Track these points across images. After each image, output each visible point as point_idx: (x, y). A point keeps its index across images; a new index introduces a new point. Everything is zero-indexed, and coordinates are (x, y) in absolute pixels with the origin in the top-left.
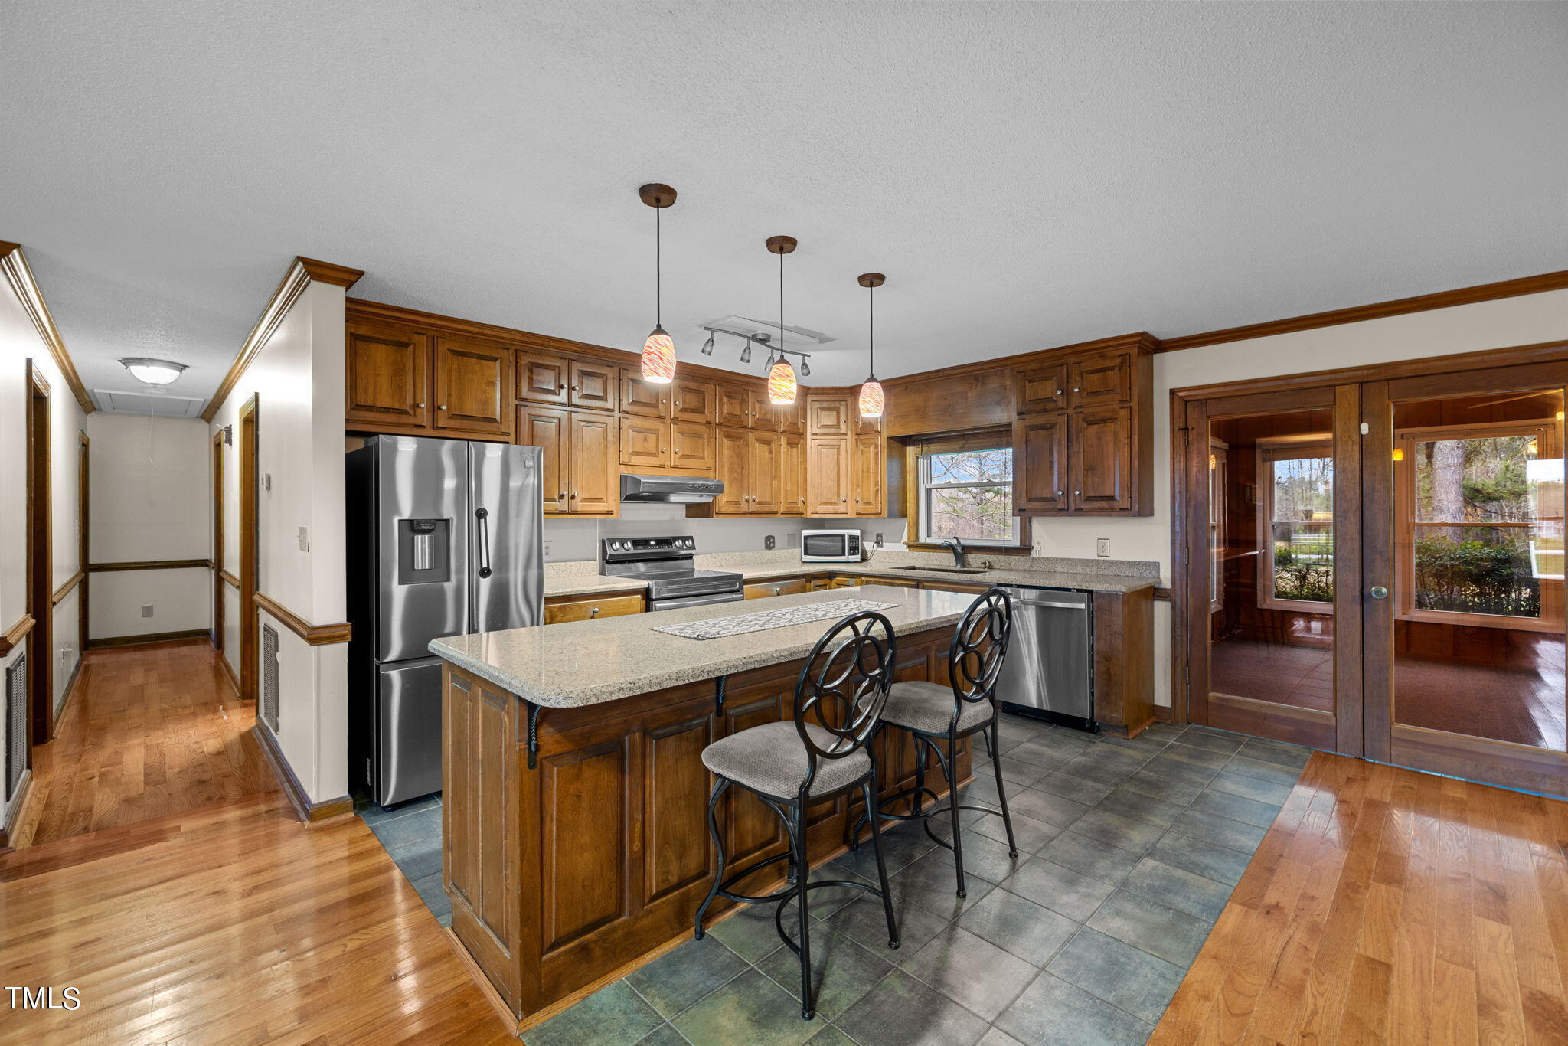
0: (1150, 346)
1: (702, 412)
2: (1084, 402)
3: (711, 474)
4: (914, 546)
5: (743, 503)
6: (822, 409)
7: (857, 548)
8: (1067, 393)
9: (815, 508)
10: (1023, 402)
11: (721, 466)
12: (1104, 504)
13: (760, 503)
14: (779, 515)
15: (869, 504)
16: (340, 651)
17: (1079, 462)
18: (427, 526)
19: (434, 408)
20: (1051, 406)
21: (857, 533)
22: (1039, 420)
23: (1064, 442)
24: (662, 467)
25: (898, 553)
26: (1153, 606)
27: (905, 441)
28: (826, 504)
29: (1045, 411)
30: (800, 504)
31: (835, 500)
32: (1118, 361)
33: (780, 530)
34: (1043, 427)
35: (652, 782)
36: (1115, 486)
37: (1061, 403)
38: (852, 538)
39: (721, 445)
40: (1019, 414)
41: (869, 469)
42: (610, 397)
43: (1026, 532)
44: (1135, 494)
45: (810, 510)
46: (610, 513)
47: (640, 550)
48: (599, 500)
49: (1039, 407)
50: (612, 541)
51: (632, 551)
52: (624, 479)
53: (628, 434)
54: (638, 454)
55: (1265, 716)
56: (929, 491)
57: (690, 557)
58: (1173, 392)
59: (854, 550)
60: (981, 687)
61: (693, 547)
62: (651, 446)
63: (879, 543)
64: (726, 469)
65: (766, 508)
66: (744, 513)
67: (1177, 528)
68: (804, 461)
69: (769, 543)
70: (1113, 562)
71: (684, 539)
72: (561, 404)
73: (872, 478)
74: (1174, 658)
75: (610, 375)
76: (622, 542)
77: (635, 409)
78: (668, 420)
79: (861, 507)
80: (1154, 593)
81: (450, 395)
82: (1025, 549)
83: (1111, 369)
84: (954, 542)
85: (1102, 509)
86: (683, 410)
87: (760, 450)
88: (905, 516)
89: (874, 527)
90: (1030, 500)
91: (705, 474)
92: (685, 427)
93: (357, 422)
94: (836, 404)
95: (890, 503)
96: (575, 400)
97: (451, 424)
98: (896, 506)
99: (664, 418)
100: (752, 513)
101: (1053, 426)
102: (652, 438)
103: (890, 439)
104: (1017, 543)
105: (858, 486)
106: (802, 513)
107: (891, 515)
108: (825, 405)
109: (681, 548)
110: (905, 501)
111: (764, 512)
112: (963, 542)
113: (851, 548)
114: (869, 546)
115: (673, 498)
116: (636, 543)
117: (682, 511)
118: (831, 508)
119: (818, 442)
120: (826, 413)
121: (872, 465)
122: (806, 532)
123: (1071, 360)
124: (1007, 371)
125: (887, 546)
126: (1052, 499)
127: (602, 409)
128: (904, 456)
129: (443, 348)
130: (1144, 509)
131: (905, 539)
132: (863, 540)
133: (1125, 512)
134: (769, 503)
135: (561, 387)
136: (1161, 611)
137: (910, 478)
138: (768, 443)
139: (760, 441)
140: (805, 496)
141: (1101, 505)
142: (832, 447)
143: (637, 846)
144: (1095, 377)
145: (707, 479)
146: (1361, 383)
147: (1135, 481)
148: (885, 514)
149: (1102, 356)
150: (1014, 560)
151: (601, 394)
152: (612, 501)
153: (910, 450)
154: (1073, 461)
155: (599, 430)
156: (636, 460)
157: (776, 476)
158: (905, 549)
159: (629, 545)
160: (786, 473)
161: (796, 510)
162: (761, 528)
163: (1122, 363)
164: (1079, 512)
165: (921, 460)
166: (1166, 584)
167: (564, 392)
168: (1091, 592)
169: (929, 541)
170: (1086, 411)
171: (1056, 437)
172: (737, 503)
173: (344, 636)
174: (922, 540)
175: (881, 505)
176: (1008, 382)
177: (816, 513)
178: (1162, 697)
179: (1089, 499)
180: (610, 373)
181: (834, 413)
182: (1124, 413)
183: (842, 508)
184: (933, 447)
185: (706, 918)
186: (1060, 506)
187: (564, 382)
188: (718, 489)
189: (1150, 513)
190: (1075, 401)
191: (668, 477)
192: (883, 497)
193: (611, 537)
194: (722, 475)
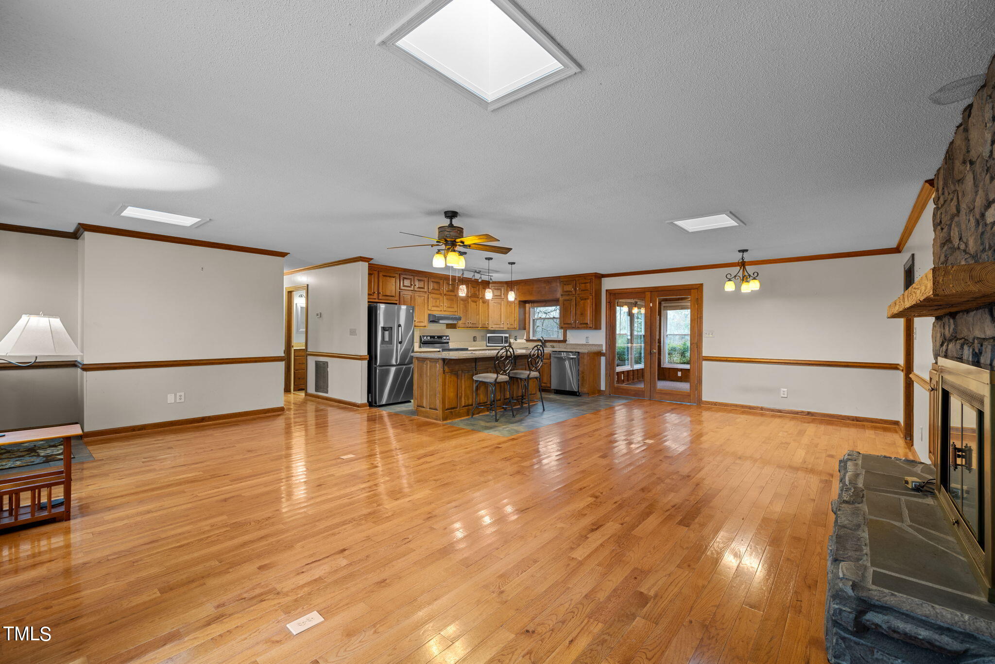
0: (599, 277)
1: (454, 292)
2: (580, 293)
3: (456, 313)
4: (528, 340)
5: (467, 323)
6: (495, 289)
7: (507, 341)
8: (575, 289)
9: (491, 327)
10: (563, 292)
11: (460, 310)
12: (585, 326)
13: (472, 324)
14: (479, 328)
15: (512, 325)
16: (365, 363)
17: (578, 312)
18: (388, 329)
19: (379, 293)
20: (571, 293)
21: (507, 335)
22: (567, 298)
23: (574, 305)
24: (441, 311)
25: (522, 343)
26: (601, 358)
27: (525, 302)
28: (496, 324)
29: (569, 295)
30: (487, 324)
31: (499, 323)
32: (589, 281)
33: (478, 335)
34: (568, 300)
35: (463, 382)
36: (588, 319)
37: (574, 293)
38: (506, 337)
39: (460, 302)
40: (562, 295)
41: (512, 312)
42: (426, 287)
43: (565, 335)
44: (594, 323)
45: (490, 326)
46: (425, 326)
47: (432, 339)
48: (422, 322)
49: (567, 293)
50: (424, 336)
51: (430, 340)
52: (429, 315)
53: (431, 300)
54: (434, 306)
55: (628, 390)
56: (534, 320)
57: (448, 343)
58: (607, 290)
59: (506, 342)
60: (536, 368)
61: (449, 339)
62: (438, 304)
63: (516, 340)
64: (461, 312)
65: (474, 326)
66: (467, 327)
67: (607, 334)
68: (488, 309)
69: (475, 339)
70: (590, 345)
71: (446, 336)
72: (412, 291)
73: (513, 316)
74: (606, 374)
75: (426, 280)
76: (427, 336)
77: (433, 291)
78: (443, 295)
79: (509, 326)
80: (599, 354)
81: (383, 289)
82: (565, 341)
83: (587, 283)
84: (542, 339)
85: (584, 327)
86: (448, 291)
87: (473, 305)
88: (525, 329)
89: (514, 334)
90: (564, 324)
91: (454, 313)
92: (448, 297)
93: (370, 298)
94: (499, 288)
95: (519, 325)
96: (416, 289)
97: (384, 298)
98: (522, 326)
99: (441, 294)
100: (470, 327)
101: (571, 300)
102: (438, 301)
103: (520, 301)
104: (562, 339)
105: (508, 318)
106: (487, 328)
107: (520, 329)
108: (496, 288)
109: (445, 339)
110: (525, 324)
111: (473, 327)
112: (545, 339)
113: (505, 341)
114: (512, 341)
115: (441, 322)
116: (431, 337)
117: (445, 326)
118: (498, 326)
119: (493, 301)
120: (496, 291)
121: (513, 311)
122: (488, 335)
123: (577, 279)
124: (558, 281)
125: (519, 341)
126: (570, 324)
127: (423, 292)
128: (525, 308)
129: (381, 274)
130: (597, 327)
131: (525, 338)
132: (509, 338)
133: (590, 328)
134: (476, 324)
135: (412, 285)
136: (603, 359)
137: (527, 316)
138: (476, 302)
139: (473, 301)
140: (489, 322)
141: (584, 326)
142: (499, 303)
143: (460, 394)
144: (583, 285)
145: (455, 315)
146: (651, 292)
147: (594, 318)
148: (518, 328)
149: (585, 279)
150: (561, 344)
151: (422, 286)
152: (426, 323)
153: (527, 305)
154: (577, 312)
155: (423, 298)
156: (433, 309)
157: (478, 314)
158: (525, 341)
159: (429, 338)
160: (482, 313)
161: (485, 327)
162: (473, 333)
163: (591, 281)
164: (578, 328)
165: (531, 309)
166: (604, 351)
167: (412, 286)
168: (579, 352)
169: (534, 338)
170: (581, 296)
171: (572, 304)
172: (465, 324)
173: (367, 358)
174: (531, 338)
175: (516, 325)
176: (558, 284)
177: (492, 328)
178: (603, 388)
179: (581, 324)
180: (426, 279)
181: (499, 291)
182: (591, 297)
183: (502, 326)
184: (535, 305)
185: (473, 414)
186: (573, 326)
187: (412, 283)
188: (460, 319)
189: (600, 329)
190: (578, 292)
191: (443, 314)
192: (517, 322)
193: (424, 335)
194: (460, 314)
